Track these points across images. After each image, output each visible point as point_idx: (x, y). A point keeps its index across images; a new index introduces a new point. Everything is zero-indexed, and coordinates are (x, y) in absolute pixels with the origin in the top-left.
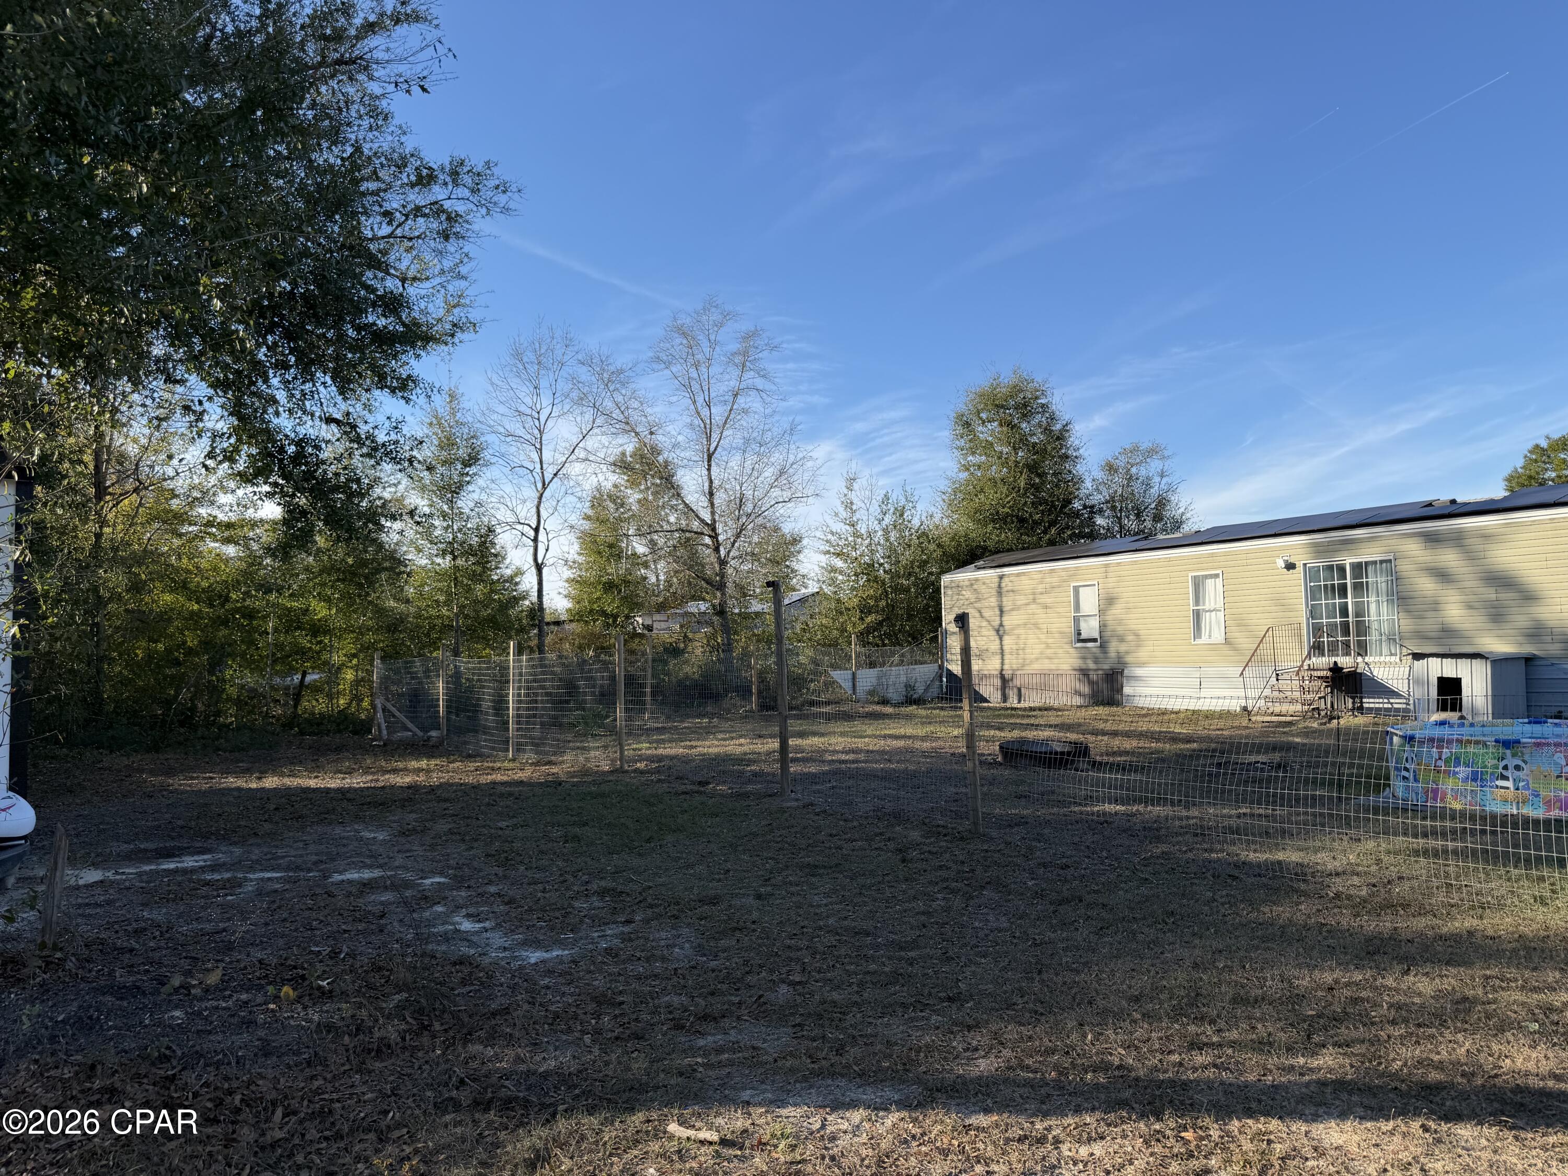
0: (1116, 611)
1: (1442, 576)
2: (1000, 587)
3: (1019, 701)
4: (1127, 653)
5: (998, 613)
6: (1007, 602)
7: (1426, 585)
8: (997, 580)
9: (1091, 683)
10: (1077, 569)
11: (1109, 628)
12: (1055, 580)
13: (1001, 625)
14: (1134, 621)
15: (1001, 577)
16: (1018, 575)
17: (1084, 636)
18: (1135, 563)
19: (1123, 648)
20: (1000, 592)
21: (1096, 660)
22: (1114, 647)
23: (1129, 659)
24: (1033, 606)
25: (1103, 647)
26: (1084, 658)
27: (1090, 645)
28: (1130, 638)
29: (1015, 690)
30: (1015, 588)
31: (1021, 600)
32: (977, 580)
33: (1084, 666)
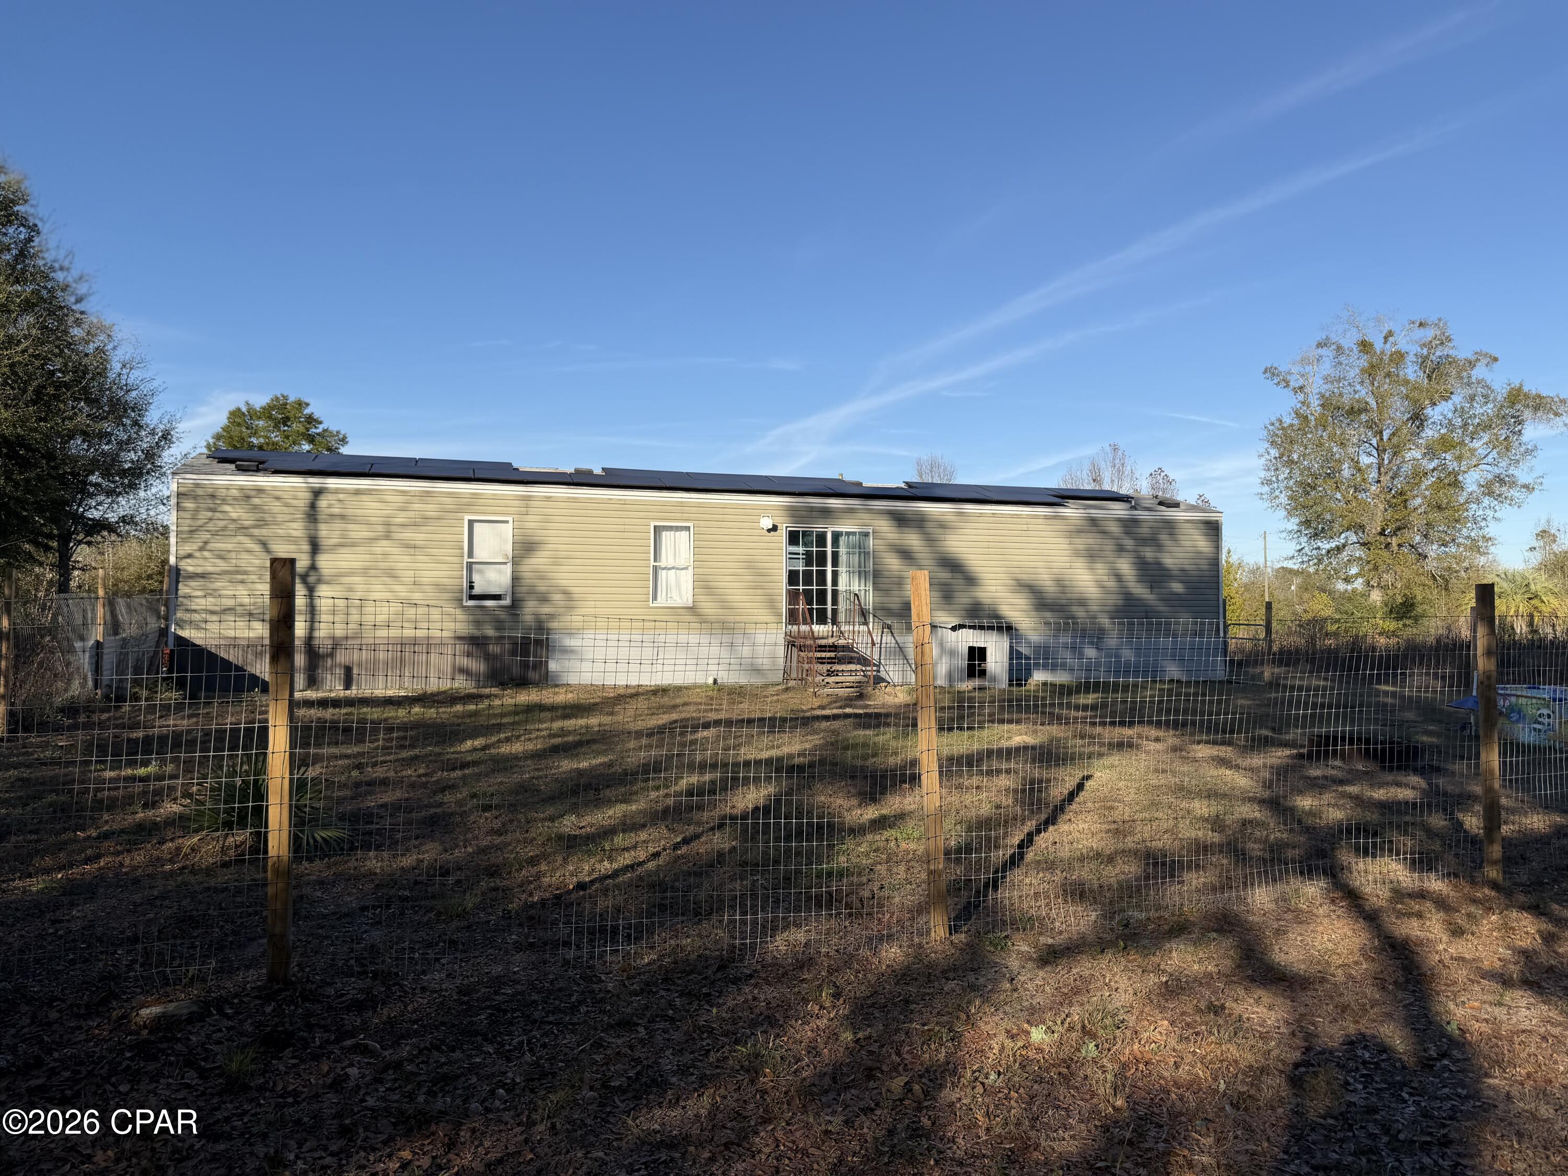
0: (536, 562)
1: (906, 555)
2: (313, 506)
3: (348, 686)
4: (552, 616)
5: (306, 547)
6: (325, 532)
7: (893, 563)
8: (308, 495)
9: (488, 657)
10: (475, 496)
11: (524, 582)
12: (430, 509)
13: (313, 567)
14: (564, 577)
15: (317, 493)
16: (358, 492)
17: (477, 591)
18: (575, 500)
19: (546, 610)
20: (312, 514)
21: (499, 625)
22: (530, 609)
23: (554, 625)
24: (384, 543)
25: (516, 605)
26: (477, 623)
27: (489, 603)
28: (557, 597)
29: (339, 672)
30: (350, 512)
31: (358, 532)
32: (260, 491)
33: (477, 633)
